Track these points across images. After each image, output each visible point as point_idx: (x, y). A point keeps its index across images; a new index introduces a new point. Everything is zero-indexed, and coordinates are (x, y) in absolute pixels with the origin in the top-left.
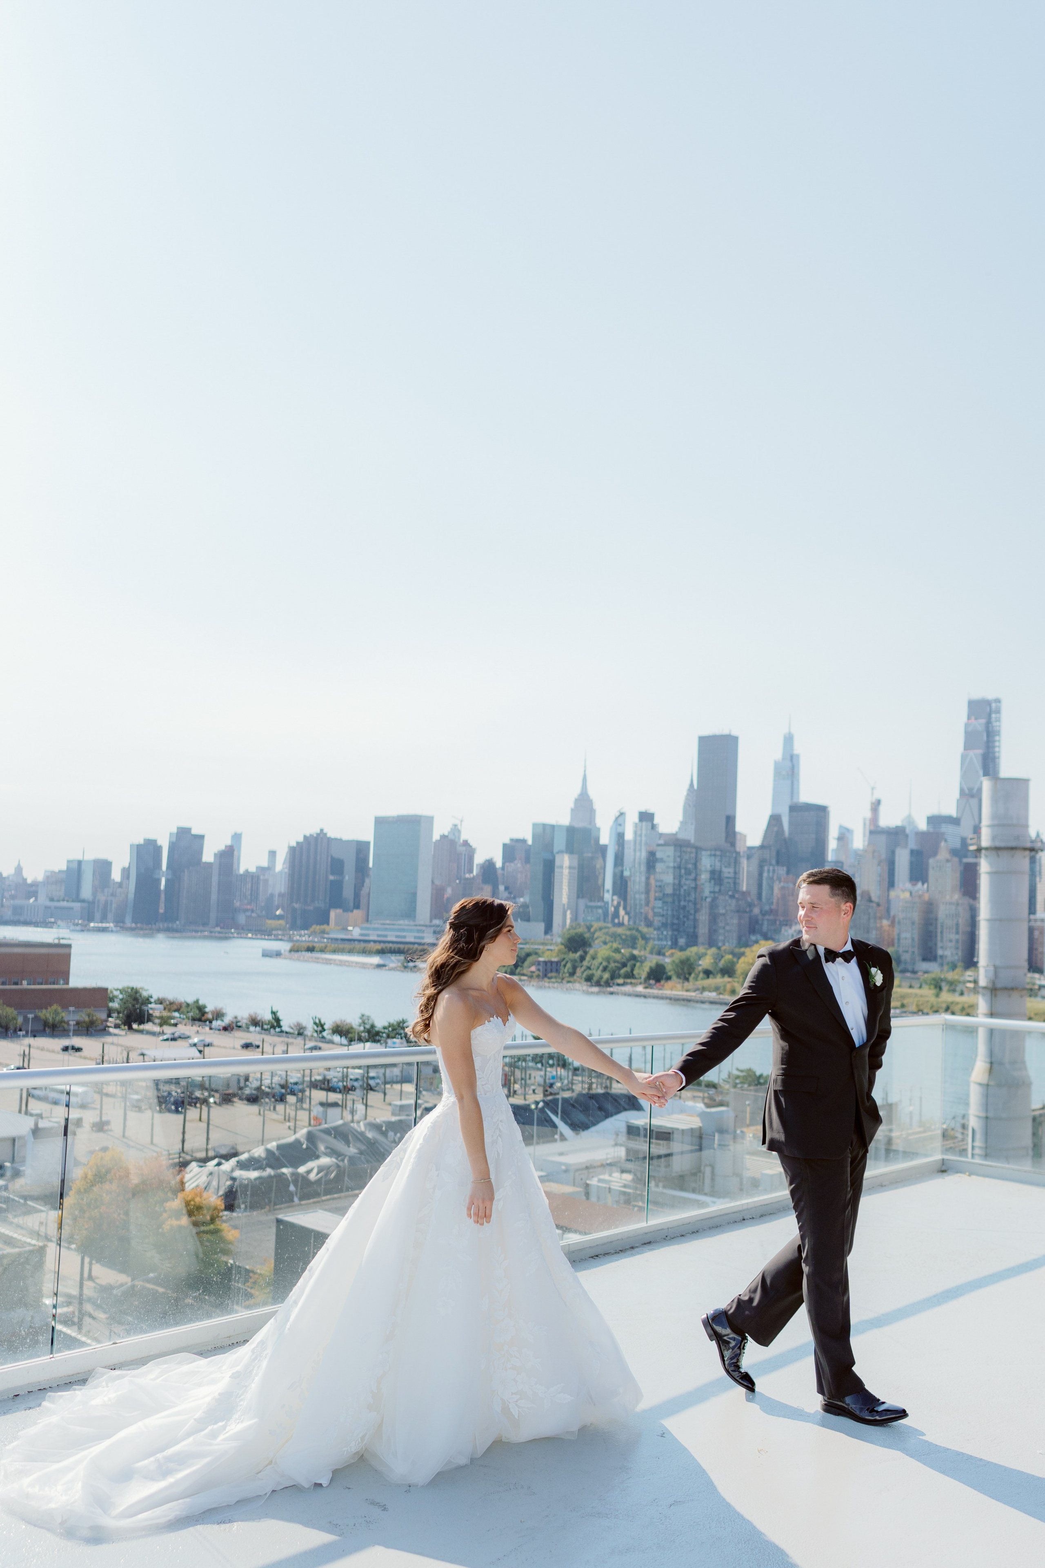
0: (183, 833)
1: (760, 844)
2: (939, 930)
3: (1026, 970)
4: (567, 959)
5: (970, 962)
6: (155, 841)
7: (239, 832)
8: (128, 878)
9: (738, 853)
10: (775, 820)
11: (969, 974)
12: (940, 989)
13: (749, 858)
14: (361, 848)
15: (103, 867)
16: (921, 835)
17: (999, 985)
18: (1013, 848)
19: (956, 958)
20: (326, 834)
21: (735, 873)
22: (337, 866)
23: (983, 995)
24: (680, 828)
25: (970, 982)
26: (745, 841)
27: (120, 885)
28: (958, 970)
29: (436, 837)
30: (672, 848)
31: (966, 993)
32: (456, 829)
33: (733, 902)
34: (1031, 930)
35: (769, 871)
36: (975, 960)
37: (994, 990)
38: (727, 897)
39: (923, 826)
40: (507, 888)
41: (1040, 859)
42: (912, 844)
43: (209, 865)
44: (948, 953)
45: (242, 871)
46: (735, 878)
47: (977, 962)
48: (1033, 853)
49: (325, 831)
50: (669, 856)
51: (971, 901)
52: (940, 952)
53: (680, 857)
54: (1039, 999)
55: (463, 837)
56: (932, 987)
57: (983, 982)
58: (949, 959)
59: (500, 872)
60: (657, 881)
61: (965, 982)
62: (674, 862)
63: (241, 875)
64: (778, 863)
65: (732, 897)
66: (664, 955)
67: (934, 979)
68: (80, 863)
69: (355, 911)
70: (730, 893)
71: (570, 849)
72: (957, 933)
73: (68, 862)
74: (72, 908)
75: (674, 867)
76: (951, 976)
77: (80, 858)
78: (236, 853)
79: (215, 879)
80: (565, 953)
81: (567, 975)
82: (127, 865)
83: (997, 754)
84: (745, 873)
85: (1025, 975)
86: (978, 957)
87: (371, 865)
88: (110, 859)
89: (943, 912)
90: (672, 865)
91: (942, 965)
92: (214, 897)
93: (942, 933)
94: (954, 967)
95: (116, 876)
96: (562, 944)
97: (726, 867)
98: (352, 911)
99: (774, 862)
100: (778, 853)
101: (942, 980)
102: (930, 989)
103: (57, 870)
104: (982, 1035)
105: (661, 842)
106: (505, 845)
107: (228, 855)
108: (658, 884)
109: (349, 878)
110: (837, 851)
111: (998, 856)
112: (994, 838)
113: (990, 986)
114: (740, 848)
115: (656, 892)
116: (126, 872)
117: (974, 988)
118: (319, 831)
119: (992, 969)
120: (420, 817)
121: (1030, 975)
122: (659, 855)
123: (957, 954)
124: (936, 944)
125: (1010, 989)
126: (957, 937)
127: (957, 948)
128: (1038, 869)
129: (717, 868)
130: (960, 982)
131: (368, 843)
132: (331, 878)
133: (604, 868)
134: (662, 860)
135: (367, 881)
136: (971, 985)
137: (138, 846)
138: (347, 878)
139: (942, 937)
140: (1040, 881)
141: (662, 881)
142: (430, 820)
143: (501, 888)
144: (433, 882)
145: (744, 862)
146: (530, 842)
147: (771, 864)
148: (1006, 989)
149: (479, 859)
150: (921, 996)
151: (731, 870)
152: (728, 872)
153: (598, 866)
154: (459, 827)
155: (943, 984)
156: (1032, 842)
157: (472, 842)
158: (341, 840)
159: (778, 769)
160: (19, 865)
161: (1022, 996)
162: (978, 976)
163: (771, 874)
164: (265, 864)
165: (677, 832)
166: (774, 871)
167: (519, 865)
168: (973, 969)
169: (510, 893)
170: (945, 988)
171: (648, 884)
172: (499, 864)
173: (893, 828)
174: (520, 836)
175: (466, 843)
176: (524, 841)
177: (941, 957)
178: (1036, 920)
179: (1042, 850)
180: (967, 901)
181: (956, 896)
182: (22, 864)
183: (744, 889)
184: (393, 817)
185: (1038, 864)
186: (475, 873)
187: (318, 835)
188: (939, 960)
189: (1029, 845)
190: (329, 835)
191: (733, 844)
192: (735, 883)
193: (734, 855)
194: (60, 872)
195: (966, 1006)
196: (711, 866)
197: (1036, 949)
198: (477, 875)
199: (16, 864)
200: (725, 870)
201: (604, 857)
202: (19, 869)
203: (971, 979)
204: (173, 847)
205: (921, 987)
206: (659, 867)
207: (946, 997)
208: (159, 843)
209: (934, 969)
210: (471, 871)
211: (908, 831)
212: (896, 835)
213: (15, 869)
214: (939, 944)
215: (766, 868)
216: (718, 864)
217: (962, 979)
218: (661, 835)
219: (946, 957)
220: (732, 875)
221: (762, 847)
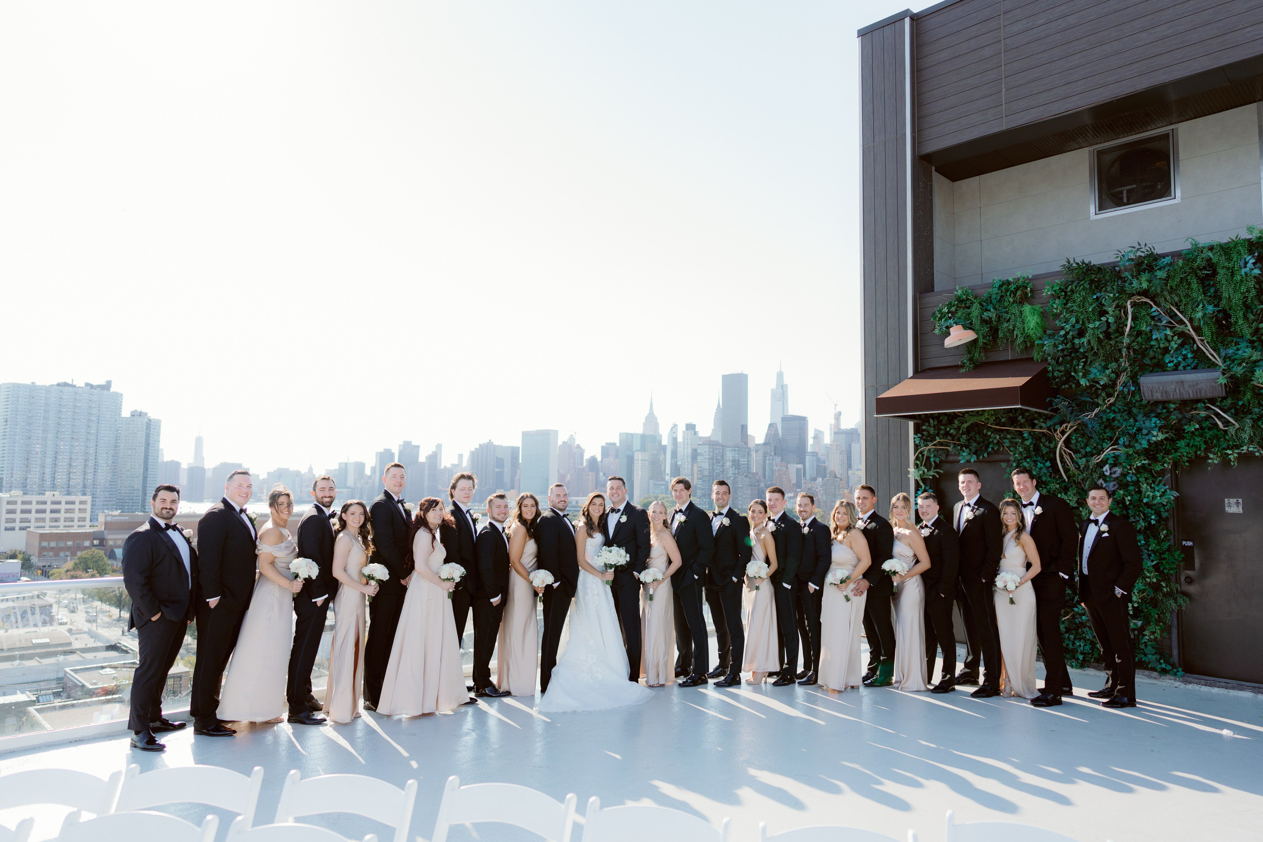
0: (407, 444)
1: (763, 442)
6: (391, 450)
7: (440, 443)
8: (375, 473)
9: (749, 449)
10: (772, 426)
13: (756, 451)
14: (514, 451)
15: (360, 466)
21: (748, 461)
22: (500, 463)
24: (712, 434)
26: (753, 441)
27: (370, 477)
29: (560, 442)
30: (707, 447)
32: (572, 438)
33: (747, 480)
35: (769, 459)
38: (743, 477)
43: (423, 463)
45: (442, 467)
50: (705, 452)
53: (712, 452)
55: (577, 443)
59: (600, 464)
60: (698, 467)
62: (708, 455)
63: (442, 470)
64: (775, 453)
65: (746, 476)
68: (346, 464)
69: (511, 490)
70: (745, 474)
71: (644, 449)
73: (340, 464)
74: (342, 492)
75: (709, 459)
77: (346, 462)
78: (438, 456)
79: (426, 472)
82: (374, 465)
84: (755, 461)
87: (520, 462)
88: (364, 462)
92: (426, 483)
95: (368, 472)
98: (509, 491)
99: (772, 453)
100: (775, 447)
103: (333, 469)
105: (700, 443)
106: (603, 448)
107: (434, 458)
108: (699, 469)
109: (507, 469)
110: (812, 445)
114: (750, 445)
116: (373, 469)
118: (489, 441)
120: (550, 431)
122: (699, 451)
129: (737, 458)
131: (518, 448)
132: (497, 470)
134: (701, 454)
135: (518, 471)
137: (381, 453)
138: (506, 469)
141: (701, 467)
142: (556, 433)
143: (601, 474)
144: (559, 472)
145: (753, 454)
146: (618, 445)
147: (770, 456)
149: (587, 456)
153: (661, 459)
154: (574, 436)
157: (582, 446)
158: (502, 446)
159: (773, 395)
163: (771, 462)
164: (456, 462)
165: (710, 437)
167: (611, 459)
171: (692, 470)
172: (599, 459)
174: (612, 441)
175: (578, 447)
176: (614, 444)
182: (312, 467)
183: (754, 471)
184: (533, 431)
186: (584, 465)
187: (488, 444)
190: (494, 444)
191: (746, 443)
193: (747, 450)
194: (335, 470)
196: (732, 457)
198: (586, 465)
199: (309, 467)
201: (665, 453)
202: (311, 469)
204: (401, 453)
206: (700, 458)
208: (393, 451)
210: (582, 464)
216: (737, 456)
218: (700, 439)
221: (765, 444)
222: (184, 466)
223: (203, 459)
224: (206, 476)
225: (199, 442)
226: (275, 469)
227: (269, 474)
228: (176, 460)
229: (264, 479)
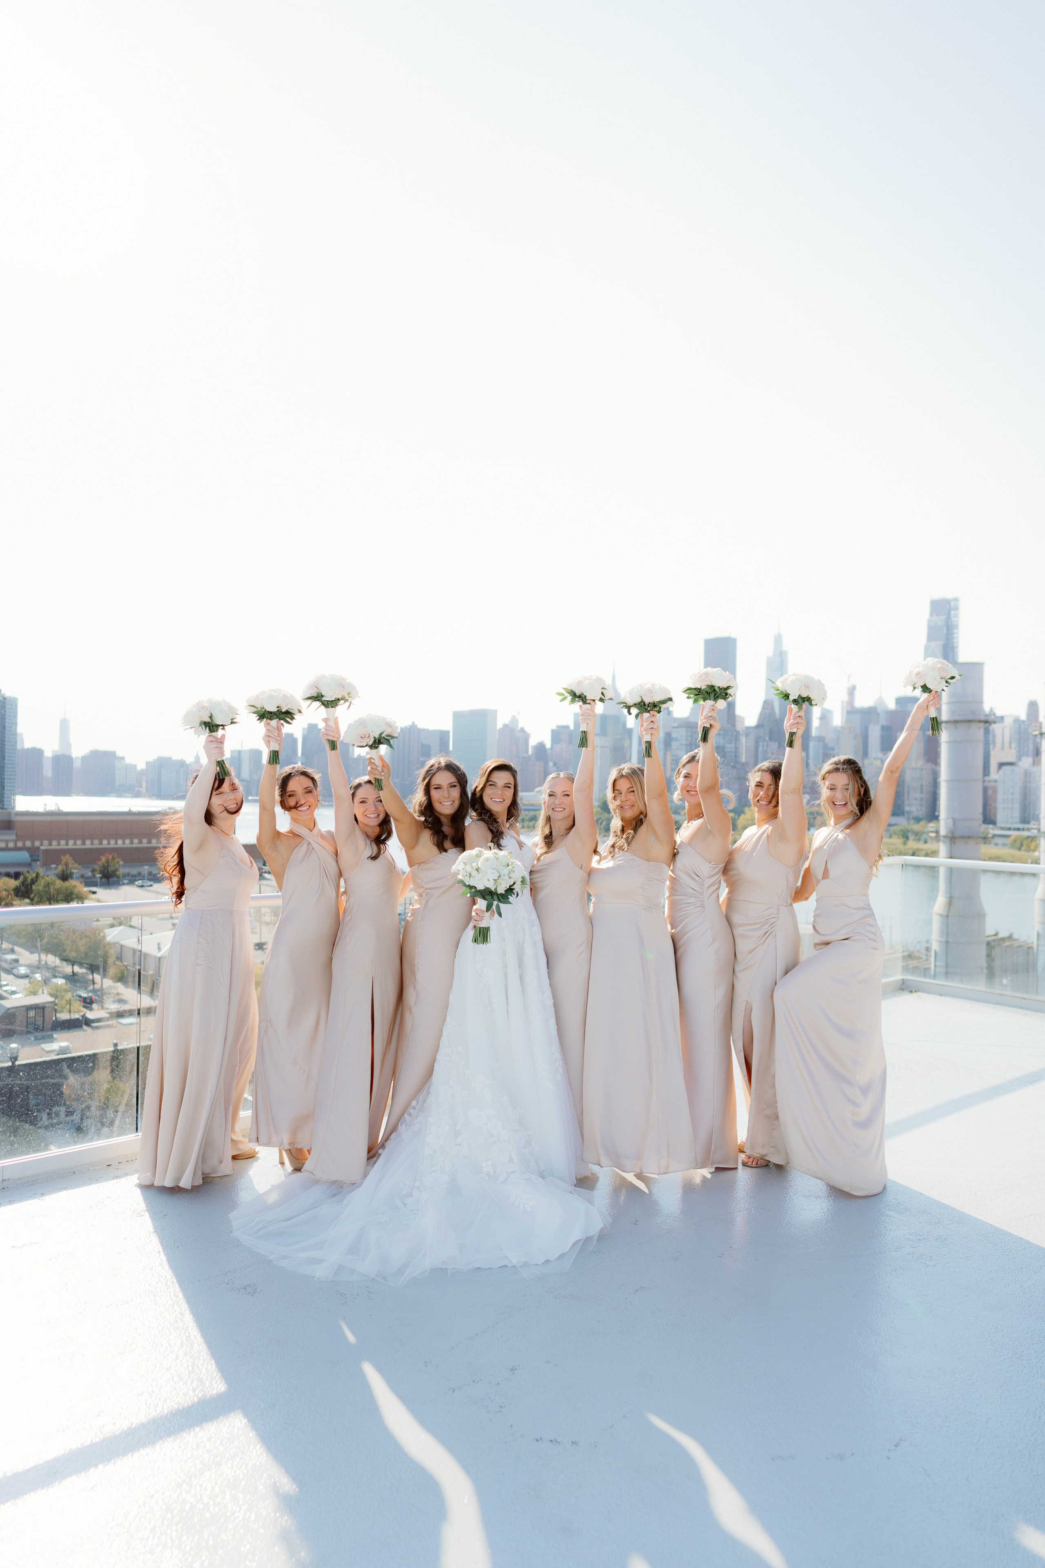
1: (756, 724)
2: (906, 790)
3: (981, 822)
4: (603, 819)
5: (933, 816)
9: (738, 732)
10: (767, 704)
11: (932, 826)
12: (907, 838)
13: (747, 735)
14: (443, 735)
16: (891, 714)
17: (957, 834)
18: (969, 721)
19: (921, 813)
20: (416, 726)
21: (736, 748)
22: (426, 750)
23: (944, 842)
24: (690, 714)
25: (932, 832)
26: (743, 722)
28: (923, 823)
29: (499, 725)
30: (684, 730)
31: (929, 841)
32: (514, 720)
33: (735, 772)
34: (985, 790)
35: (763, 746)
36: (937, 814)
37: (952, 838)
38: (730, 768)
39: (892, 705)
40: (555, 764)
41: (993, 731)
42: (883, 721)
44: (913, 809)
46: (736, 752)
47: (939, 816)
48: (987, 725)
49: (416, 724)
50: (682, 736)
51: (933, 766)
52: (907, 809)
53: (691, 736)
54: (992, 846)
55: (520, 725)
56: (900, 836)
57: (943, 832)
58: (915, 814)
59: (549, 752)
60: (673, 756)
61: (928, 833)
62: (687, 740)
63: (356, 759)
64: (770, 739)
65: (733, 767)
66: (679, 814)
67: (901, 830)
68: (240, 752)
70: (732, 764)
71: (603, 732)
72: (922, 793)
75: (687, 745)
76: (916, 827)
77: (240, 748)
80: (601, 814)
81: (603, 831)
83: (955, 645)
84: (744, 748)
85: (980, 825)
86: (939, 812)
87: (451, 748)
89: (909, 776)
90: (684, 742)
91: (908, 819)
93: (908, 793)
94: (918, 820)
96: (599, 807)
97: (728, 743)
99: (767, 738)
100: (771, 731)
101: (908, 831)
102: (899, 838)
104: (942, 873)
105: (676, 725)
106: (553, 731)
108: (674, 758)
110: (817, 728)
111: (956, 728)
112: (953, 713)
113: (950, 835)
114: (739, 727)
115: (672, 764)
117: (936, 837)
118: (411, 724)
119: (951, 821)
120: (486, 710)
121: (984, 826)
122: (674, 735)
123: (921, 810)
124: (903, 802)
125: (967, 838)
126: (922, 796)
127: (922, 805)
128: (991, 738)
129: (721, 744)
130: (924, 833)
131: (448, 732)
133: (631, 746)
134: (676, 739)
136: (933, 835)
139: (908, 797)
140: (993, 749)
141: (676, 756)
142: (494, 713)
143: (551, 764)
145: (743, 739)
146: (572, 728)
147: (765, 740)
148: (963, 837)
149: (533, 742)
150: (891, 844)
151: (733, 746)
152: (730, 747)
153: (626, 745)
154: (517, 717)
155: (910, 835)
156: (986, 715)
157: (527, 729)
158: (427, 730)
159: (770, 663)
160: (197, 755)
161: (977, 843)
162: (939, 827)
163: (765, 748)
165: (688, 717)
166: (767, 746)
167: (564, 746)
168: (935, 821)
169: (558, 768)
170: (911, 837)
171: (665, 759)
172: (548, 745)
173: (867, 709)
174: (564, 723)
175: (522, 730)
176: (567, 727)
177: (908, 812)
178: (989, 781)
179: (995, 723)
180: (930, 766)
181: (921, 763)
183: (743, 760)
184: (467, 711)
185: (991, 735)
186: (530, 752)
187: (411, 726)
188: (906, 815)
189: (983, 718)
190: (419, 727)
191: (734, 725)
192: (736, 756)
193: (735, 733)
195: (929, 852)
196: (716, 743)
197: (990, 805)
198: (532, 754)
200: (727, 746)
201: (630, 737)
203: (933, 829)
204: (305, 739)
205: (891, 837)
206: (674, 745)
207: (912, 844)
208: (295, 736)
209: (902, 822)
210: (527, 751)
211: (879, 710)
212: (869, 714)
213: (195, 758)
214: (906, 802)
215: (761, 744)
216: (722, 741)
217: (926, 830)
218: (676, 720)
219: (912, 812)
220: (733, 750)
221: (758, 726)
222: (48, 754)
223: (69, 746)
224: (74, 766)
225: (64, 725)
226: (155, 757)
227: (148, 763)
228: (38, 747)
229: (142, 770)
